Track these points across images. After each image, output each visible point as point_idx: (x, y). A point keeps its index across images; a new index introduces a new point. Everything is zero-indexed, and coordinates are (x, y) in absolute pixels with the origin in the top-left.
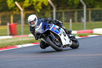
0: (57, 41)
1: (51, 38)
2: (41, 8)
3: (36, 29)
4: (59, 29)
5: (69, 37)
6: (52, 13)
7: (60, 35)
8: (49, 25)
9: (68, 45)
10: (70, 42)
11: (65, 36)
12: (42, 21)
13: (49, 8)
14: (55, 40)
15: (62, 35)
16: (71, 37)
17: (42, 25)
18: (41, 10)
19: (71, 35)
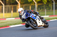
0: (34, 24)
1: (30, 22)
2: (46, 2)
3: (22, 17)
4: (36, 16)
5: (43, 21)
6: (53, 5)
7: (36, 20)
8: (29, 14)
9: (41, 25)
10: (43, 24)
11: (39, 20)
12: (26, 12)
13: (51, 2)
14: (33, 23)
15: (38, 20)
16: (44, 21)
17: (26, 14)
18: (46, 3)
19: (43, 20)
